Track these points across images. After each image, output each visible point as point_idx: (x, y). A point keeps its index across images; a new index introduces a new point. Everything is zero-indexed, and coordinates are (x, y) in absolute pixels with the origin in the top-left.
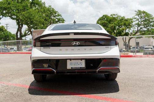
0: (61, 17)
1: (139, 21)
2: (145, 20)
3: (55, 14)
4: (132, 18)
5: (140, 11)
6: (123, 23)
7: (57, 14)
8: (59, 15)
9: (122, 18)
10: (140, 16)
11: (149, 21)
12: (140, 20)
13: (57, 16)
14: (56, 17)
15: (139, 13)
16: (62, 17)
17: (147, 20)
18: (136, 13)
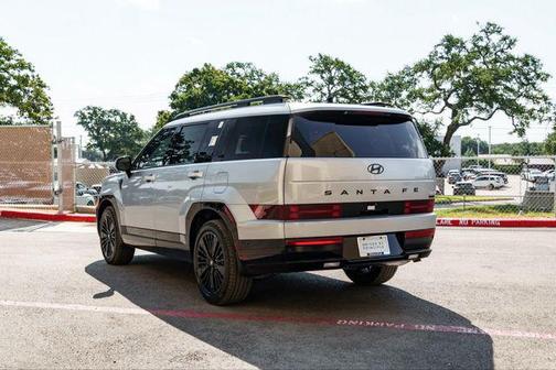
0: (30, 74)
1: (323, 95)
2: (343, 89)
3: (9, 60)
5: (325, 59)
7: (13, 62)
8: (22, 66)
9: (267, 78)
10: (325, 76)
12: (325, 90)
13: (14, 67)
14: (11, 71)
15: (324, 65)
16: (35, 74)
18: (313, 64)
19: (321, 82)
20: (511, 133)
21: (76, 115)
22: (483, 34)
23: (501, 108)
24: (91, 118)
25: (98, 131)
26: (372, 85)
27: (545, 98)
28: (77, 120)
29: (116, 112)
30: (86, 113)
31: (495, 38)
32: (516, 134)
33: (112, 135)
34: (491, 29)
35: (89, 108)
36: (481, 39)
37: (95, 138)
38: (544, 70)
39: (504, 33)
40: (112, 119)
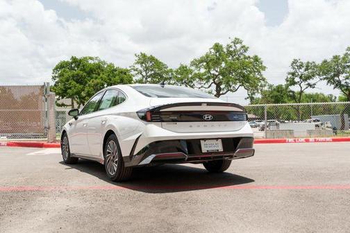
1: (143, 76)
2: (155, 74)
4: (129, 69)
5: (144, 55)
6: (117, 77)
9: (108, 66)
10: (144, 65)
11: (162, 77)
12: (144, 74)
15: (143, 59)
17: (158, 74)
18: (137, 58)
19: (142, 69)
20: (246, 99)
22: (232, 44)
23: (242, 85)
26: (171, 70)
27: (264, 79)
31: (238, 46)
32: (249, 100)
34: (237, 41)
36: (231, 47)
38: (264, 64)
39: (244, 44)
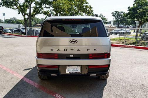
21: (112, 13)
24: (116, 14)
25: (117, 17)
28: (112, 14)
29: (122, 12)
30: (114, 13)
33: (121, 18)
35: (115, 11)
37: (116, 19)
40: (121, 14)
